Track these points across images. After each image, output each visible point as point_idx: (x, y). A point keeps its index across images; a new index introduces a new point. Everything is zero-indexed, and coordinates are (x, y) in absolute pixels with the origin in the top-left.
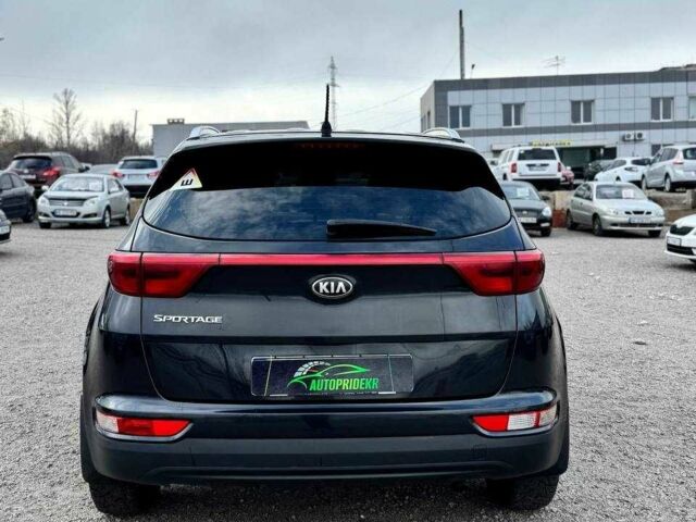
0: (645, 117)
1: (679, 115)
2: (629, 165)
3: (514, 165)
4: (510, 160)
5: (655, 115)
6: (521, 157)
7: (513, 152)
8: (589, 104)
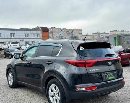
0: (24, 37)
1: (30, 37)
2: (28, 45)
3: (11, 45)
4: (9, 44)
5: (26, 37)
6: (12, 44)
7: (10, 43)
8: (14, 34)
